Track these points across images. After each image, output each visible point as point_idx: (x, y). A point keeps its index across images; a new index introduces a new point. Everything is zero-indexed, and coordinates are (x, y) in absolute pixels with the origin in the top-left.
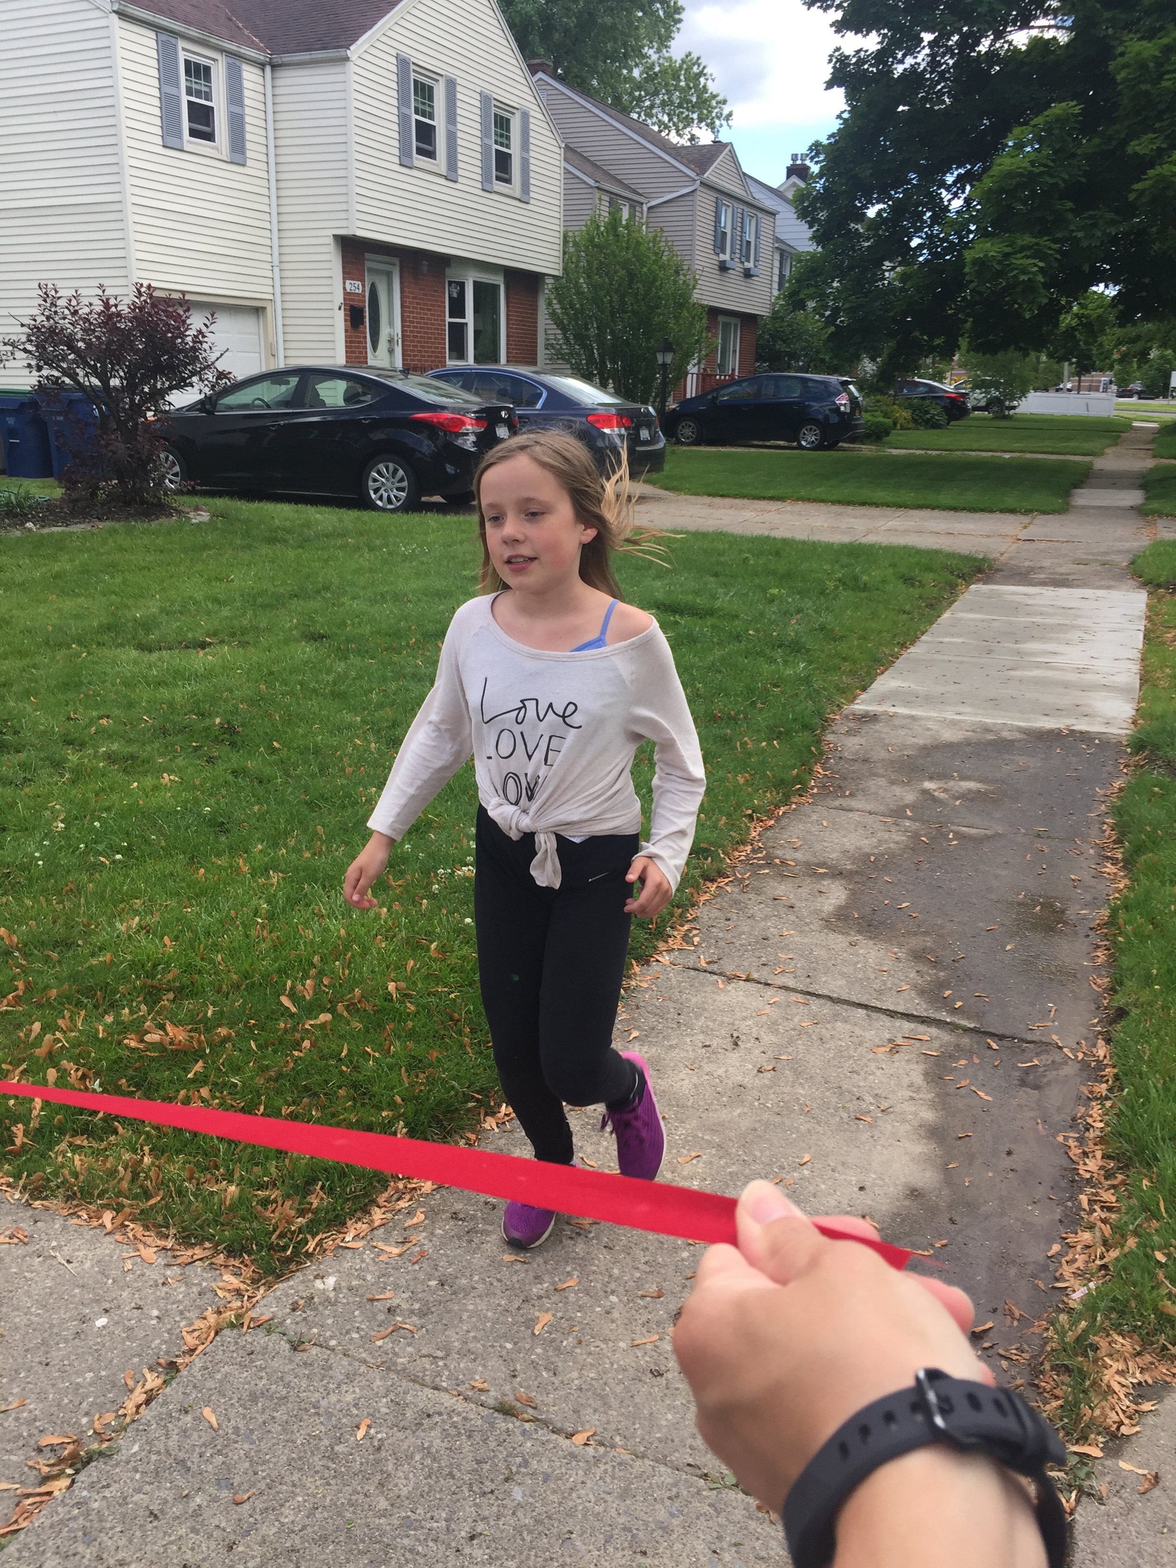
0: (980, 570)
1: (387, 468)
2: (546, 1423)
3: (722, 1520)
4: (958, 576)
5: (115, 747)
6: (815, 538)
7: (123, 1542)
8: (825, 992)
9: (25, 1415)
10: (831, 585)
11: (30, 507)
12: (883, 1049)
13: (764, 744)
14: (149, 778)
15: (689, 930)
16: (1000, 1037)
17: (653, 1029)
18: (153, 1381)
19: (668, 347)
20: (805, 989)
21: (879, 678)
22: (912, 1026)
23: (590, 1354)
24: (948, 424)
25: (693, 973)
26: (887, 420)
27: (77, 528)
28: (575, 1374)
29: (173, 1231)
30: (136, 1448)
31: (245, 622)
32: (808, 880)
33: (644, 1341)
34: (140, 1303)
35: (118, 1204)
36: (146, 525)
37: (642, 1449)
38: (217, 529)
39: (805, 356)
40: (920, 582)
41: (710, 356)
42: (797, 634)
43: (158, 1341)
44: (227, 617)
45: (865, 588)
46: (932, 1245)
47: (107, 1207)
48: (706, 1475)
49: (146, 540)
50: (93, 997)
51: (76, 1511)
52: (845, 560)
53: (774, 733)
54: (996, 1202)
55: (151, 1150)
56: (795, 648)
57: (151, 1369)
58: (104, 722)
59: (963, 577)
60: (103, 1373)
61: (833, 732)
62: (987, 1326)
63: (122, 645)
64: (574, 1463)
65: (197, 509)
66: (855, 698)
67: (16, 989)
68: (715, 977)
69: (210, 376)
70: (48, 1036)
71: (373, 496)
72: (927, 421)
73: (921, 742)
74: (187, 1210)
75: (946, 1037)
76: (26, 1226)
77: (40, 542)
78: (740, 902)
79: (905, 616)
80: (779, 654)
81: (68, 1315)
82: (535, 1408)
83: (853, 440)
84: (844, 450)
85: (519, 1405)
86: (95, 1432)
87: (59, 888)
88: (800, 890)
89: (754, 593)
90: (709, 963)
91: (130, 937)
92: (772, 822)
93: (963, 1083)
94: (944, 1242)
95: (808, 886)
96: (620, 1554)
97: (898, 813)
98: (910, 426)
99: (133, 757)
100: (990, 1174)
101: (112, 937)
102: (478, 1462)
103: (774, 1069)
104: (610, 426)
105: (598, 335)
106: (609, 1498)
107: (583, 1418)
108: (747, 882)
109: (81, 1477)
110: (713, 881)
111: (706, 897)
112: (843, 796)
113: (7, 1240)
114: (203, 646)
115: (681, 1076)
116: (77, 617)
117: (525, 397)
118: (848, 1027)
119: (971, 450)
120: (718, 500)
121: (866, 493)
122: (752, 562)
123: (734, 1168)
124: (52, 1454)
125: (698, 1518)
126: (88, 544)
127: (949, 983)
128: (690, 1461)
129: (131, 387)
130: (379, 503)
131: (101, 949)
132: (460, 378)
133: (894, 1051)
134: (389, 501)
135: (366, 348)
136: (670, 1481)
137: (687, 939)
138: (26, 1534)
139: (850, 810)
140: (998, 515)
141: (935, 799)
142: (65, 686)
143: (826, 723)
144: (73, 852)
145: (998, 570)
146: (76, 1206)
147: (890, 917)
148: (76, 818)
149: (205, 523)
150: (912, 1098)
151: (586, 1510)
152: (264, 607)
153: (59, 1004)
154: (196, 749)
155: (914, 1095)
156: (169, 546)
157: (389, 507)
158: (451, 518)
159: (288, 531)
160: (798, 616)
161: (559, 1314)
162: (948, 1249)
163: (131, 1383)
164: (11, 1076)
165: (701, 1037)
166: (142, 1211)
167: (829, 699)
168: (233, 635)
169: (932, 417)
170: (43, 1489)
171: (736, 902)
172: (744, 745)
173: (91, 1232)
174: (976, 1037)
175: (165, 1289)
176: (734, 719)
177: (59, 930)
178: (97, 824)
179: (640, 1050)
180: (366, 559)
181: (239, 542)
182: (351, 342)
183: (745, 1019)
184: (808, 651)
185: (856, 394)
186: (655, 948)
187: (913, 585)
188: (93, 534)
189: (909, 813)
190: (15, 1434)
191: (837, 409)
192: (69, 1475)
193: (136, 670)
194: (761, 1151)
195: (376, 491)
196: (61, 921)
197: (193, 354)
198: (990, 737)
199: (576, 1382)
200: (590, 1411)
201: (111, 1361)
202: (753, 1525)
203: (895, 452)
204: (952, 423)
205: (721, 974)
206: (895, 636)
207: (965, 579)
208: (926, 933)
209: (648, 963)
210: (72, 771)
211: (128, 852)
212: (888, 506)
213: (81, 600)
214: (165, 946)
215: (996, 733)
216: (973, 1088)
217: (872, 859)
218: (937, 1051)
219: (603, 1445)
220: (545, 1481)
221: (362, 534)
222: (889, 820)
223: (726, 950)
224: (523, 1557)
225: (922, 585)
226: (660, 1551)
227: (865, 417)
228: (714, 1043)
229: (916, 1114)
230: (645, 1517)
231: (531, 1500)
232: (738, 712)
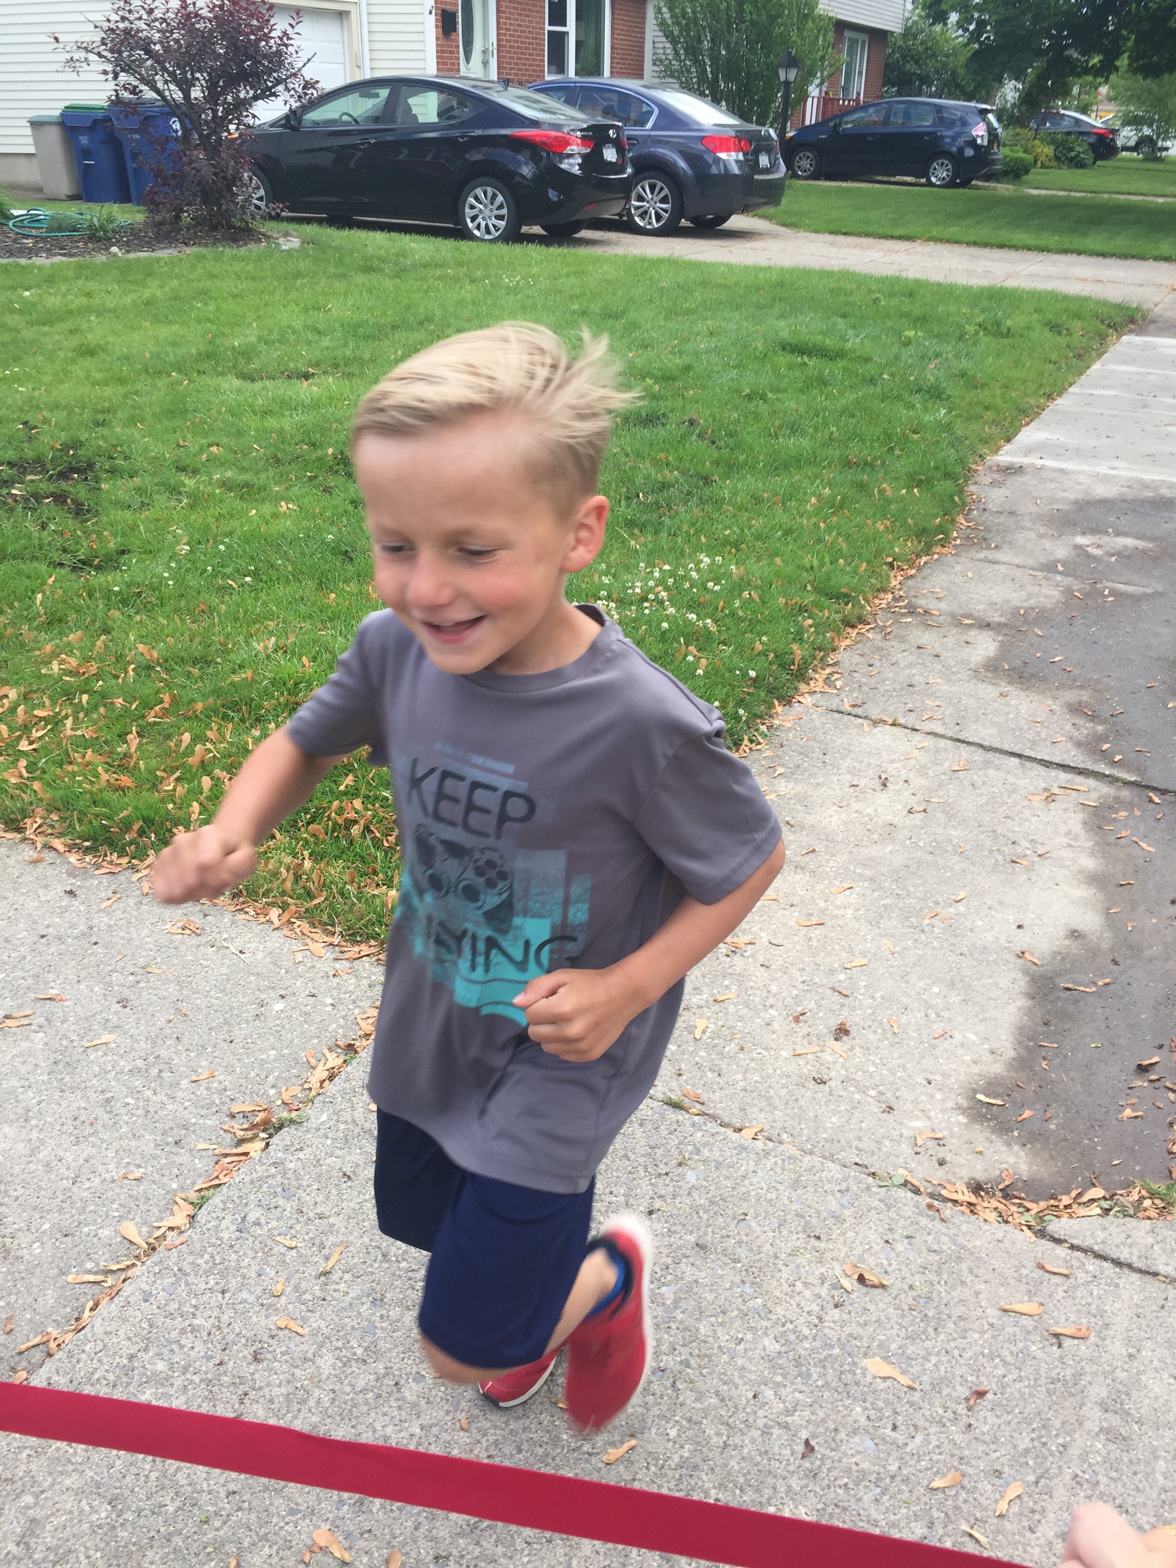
0: (1132, 321)
1: (485, 193)
2: (714, 1118)
3: (892, 1214)
4: (1109, 326)
5: (229, 474)
6: (951, 279)
7: (321, 1198)
8: (975, 739)
9: (215, 1085)
10: (971, 329)
11: (113, 231)
12: (1039, 798)
13: (904, 491)
14: (267, 504)
15: (831, 674)
16: (1163, 792)
17: (798, 767)
18: (334, 1060)
19: (792, 62)
20: (954, 736)
21: (1023, 429)
22: (1069, 776)
23: (753, 1059)
24: (1094, 163)
25: (836, 715)
26: (1028, 157)
27: (164, 254)
28: (739, 1077)
29: (338, 929)
30: (324, 1117)
31: (348, 353)
32: (955, 630)
33: (805, 1051)
34: (314, 991)
35: (283, 902)
36: (235, 251)
37: (809, 1147)
38: (309, 256)
39: (938, 80)
40: (1068, 330)
41: (832, 77)
42: (937, 379)
43: (334, 1026)
44: (327, 348)
45: (1008, 334)
46: (1095, 984)
47: (273, 904)
48: (874, 1174)
49: (237, 267)
50: (239, 711)
51: (273, 1170)
52: (985, 303)
53: (914, 480)
54: (1161, 947)
55: (311, 855)
56: (935, 394)
57: (330, 1050)
58: (214, 449)
59: (1113, 326)
60: (285, 1051)
61: (976, 483)
62: (1153, 1061)
63: (222, 374)
64: (744, 1154)
65: (286, 234)
66: (998, 449)
67: (162, 702)
68: (860, 721)
69: (296, 85)
70: (199, 746)
71: (470, 225)
72: (1072, 159)
73: (1072, 497)
74: (351, 911)
75: (1105, 789)
76: (197, 920)
77: (127, 269)
78: (882, 649)
79: (1051, 366)
80: (917, 399)
81: (246, 999)
82: (702, 1104)
83: (988, 178)
84: (978, 188)
85: (686, 1100)
86: (283, 1103)
87: (191, 609)
88: (945, 640)
89: (886, 335)
90: (854, 706)
91: (268, 657)
92: (913, 572)
93: (1123, 834)
94: (1107, 981)
95: (954, 636)
96: (795, 1237)
97: (1050, 567)
98: (1052, 164)
99: (247, 485)
100: (1154, 921)
101: (250, 656)
102: (652, 1148)
103: (924, 811)
104: (728, 150)
105: (711, 49)
106: (779, 1186)
107: (750, 1116)
108: (889, 630)
109: (274, 1140)
110: (853, 627)
111: (848, 642)
112: (989, 548)
113: (180, 931)
114: (306, 376)
115: (829, 812)
116: (174, 344)
117: (633, 116)
118: (1001, 774)
119: (1118, 193)
120: (841, 239)
121: (1004, 235)
122: (883, 303)
123: (887, 901)
124: (245, 1120)
125: (869, 1211)
126: (177, 270)
127: (1108, 737)
128: (857, 1160)
129: (213, 96)
130: (476, 232)
131: (241, 667)
132: (561, 94)
133: (1050, 799)
134: (488, 232)
135: (458, 58)
136: (840, 1176)
137: (827, 681)
138: (229, 1187)
139: (995, 563)
140: (1151, 263)
141: (1088, 555)
142: (171, 413)
143: (968, 476)
144: (201, 574)
145: (1153, 322)
146: (243, 903)
147: (1043, 671)
148: (199, 543)
149: (297, 251)
150: (1070, 846)
151: (759, 1198)
152: (366, 338)
153: (207, 717)
154: (311, 479)
155: (1072, 843)
156: (261, 274)
157: (487, 237)
158: (555, 250)
159: (383, 260)
160: (937, 361)
161: (721, 1023)
162: (1112, 987)
163: (313, 1061)
164: (165, 782)
165: (848, 777)
166: (307, 910)
167: (972, 448)
168: (336, 366)
169: (1077, 155)
170: (240, 1150)
171: (879, 649)
172: (882, 492)
173: (260, 927)
174: (1138, 790)
175: (336, 980)
176: (871, 465)
177: (197, 649)
178: (222, 547)
179: (786, 787)
180: (468, 291)
181: (332, 270)
182: (443, 52)
183: (892, 761)
184: (949, 397)
185: (995, 124)
186: (796, 688)
187: (1060, 333)
188: (181, 260)
189: (1060, 568)
190: (208, 1101)
191: (972, 143)
192: (263, 1139)
193: (241, 398)
194: (915, 886)
195: (473, 219)
196: (198, 639)
197: (277, 58)
198: (1149, 494)
199: (741, 1083)
200: (756, 1109)
201: (291, 1042)
202: (923, 1221)
203: (1035, 192)
204: (1098, 163)
205: (866, 718)
206: (1040, 386)
207: (1116, 330)
208: (1082, 687)
209: (789, 703)
210: (189, 495)
211: (255, 574)
212: (1029, 249)
213: (175, 327)
214: (304, 666)
215: (1155, 489)
216: (1134, 839)
217: (1022, 612)
218: (1095, 801)
219: (770, 1140)
220: (717, 1168)
221: (461, 265)
222: (1038, 573)
223: (870, 695)
224: (701, 1233)
225: (1070, 334)
226: (833, 1237)
227: (1002, 153)
228: (862, 783)
229: (1075, 861)
230: (817, 1206)
231: (704, 1183)
232: (875, 459)
